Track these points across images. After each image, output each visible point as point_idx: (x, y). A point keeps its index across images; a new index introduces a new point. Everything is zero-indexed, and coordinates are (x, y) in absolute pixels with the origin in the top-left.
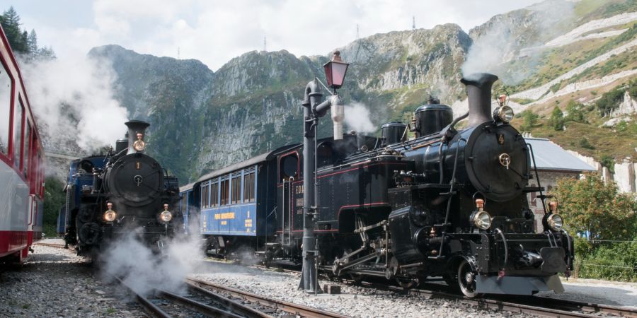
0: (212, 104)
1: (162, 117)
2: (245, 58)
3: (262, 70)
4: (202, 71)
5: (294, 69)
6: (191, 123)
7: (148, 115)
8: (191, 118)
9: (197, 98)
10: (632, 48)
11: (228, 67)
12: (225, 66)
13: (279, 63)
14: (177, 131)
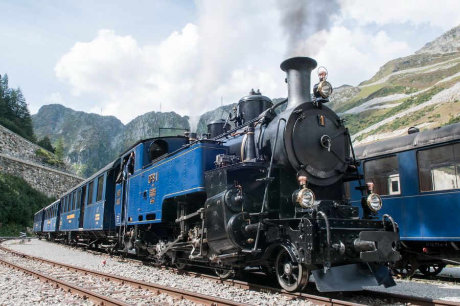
0: (125, 145)
1: (90, 153)
2: (147, 115)
3: (159, 123)
4: (117, 124)
5: (180, 124)
6: (109, 157)
7: (81, 151)
8: (110, 154)
9: (114, 142)
10: (410, 113)
11: (135, 121)
12: (133, 120)
13: (170, 119)
14: (100, 163)
